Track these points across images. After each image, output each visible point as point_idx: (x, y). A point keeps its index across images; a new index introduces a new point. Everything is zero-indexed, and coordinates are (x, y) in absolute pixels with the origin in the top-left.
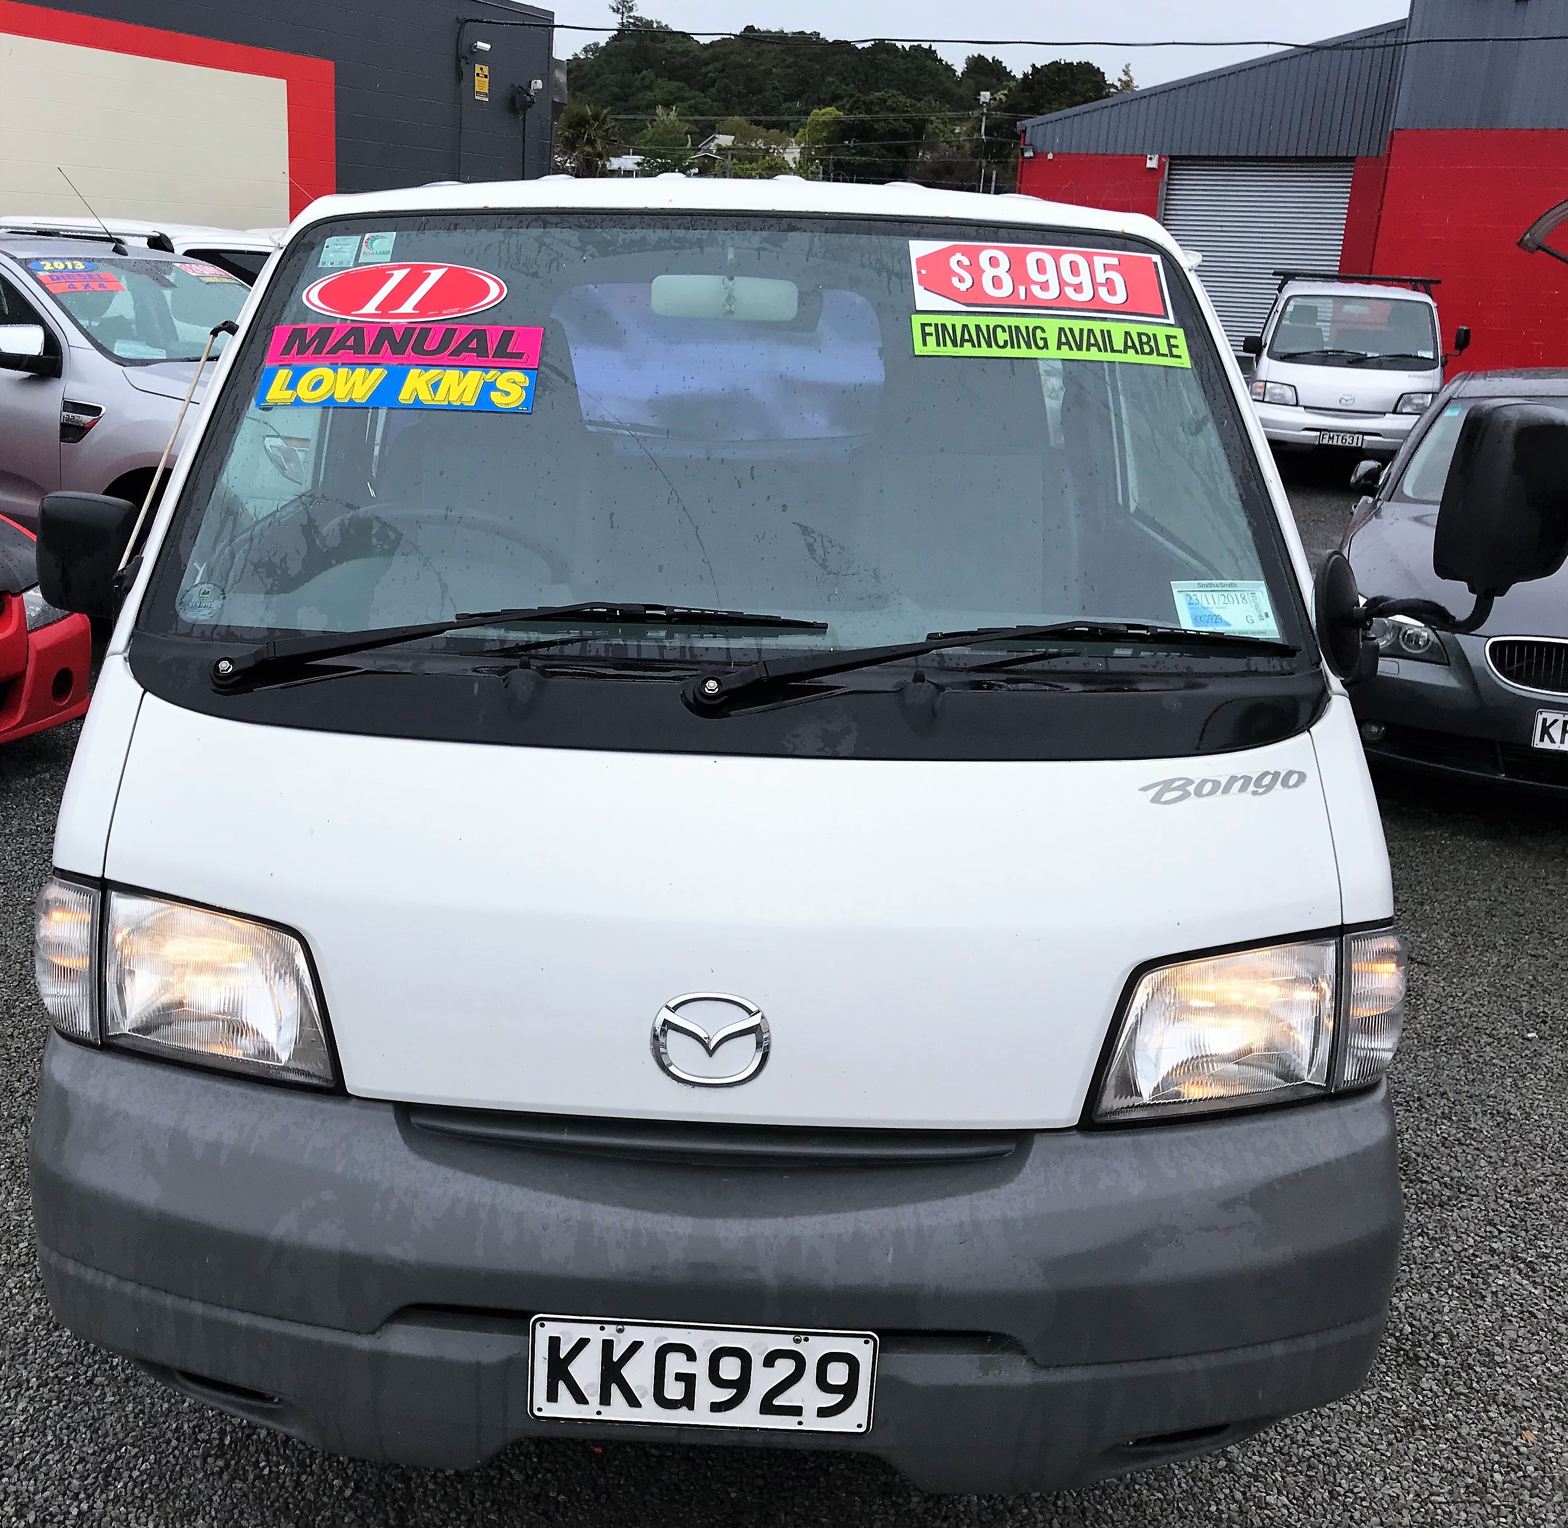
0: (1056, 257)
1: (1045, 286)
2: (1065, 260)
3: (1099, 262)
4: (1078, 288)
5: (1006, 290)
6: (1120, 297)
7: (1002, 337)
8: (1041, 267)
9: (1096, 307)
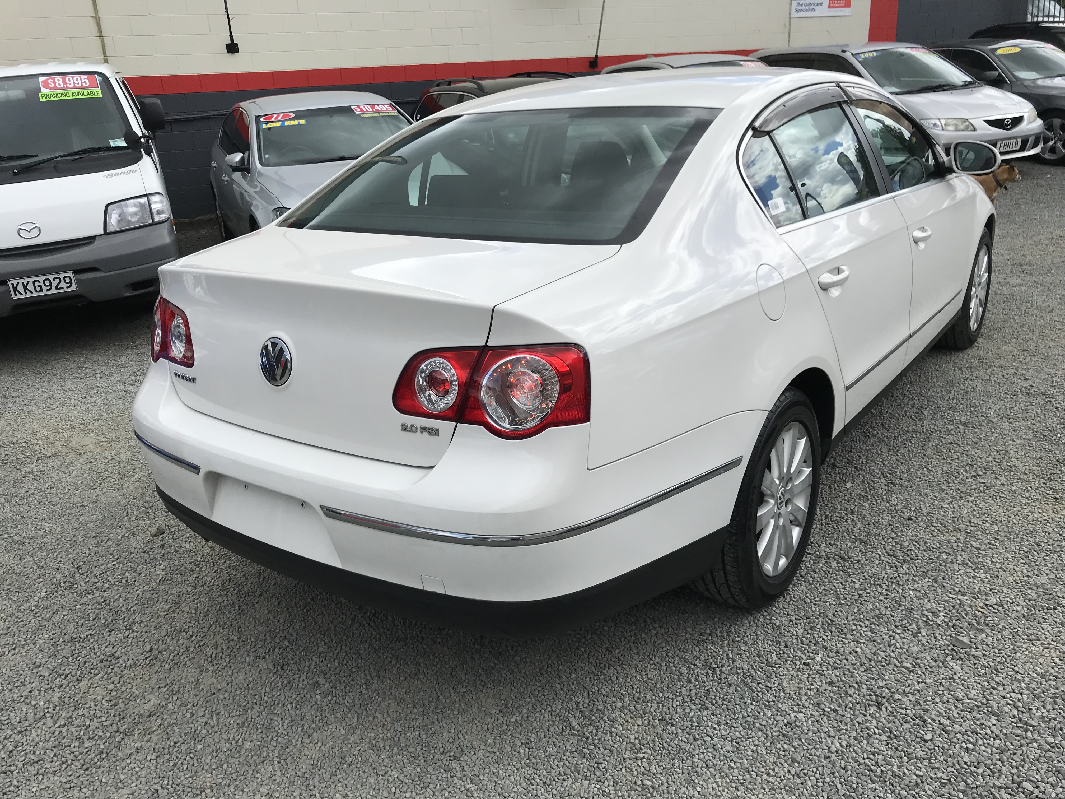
0: (73, 77)
1: (70, 84)
2: (75, 78)
3: (82, 78)
4: (78, 84)
5: (62, 86)
6: (88, 85)
7: (59, 95)
8: (69, 80)
9: (82, 87)
